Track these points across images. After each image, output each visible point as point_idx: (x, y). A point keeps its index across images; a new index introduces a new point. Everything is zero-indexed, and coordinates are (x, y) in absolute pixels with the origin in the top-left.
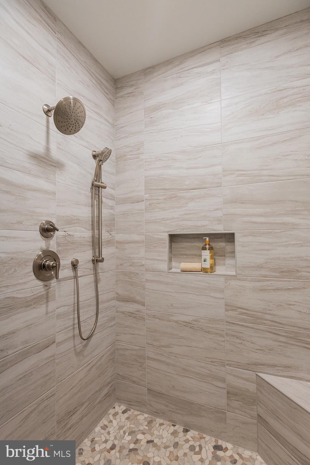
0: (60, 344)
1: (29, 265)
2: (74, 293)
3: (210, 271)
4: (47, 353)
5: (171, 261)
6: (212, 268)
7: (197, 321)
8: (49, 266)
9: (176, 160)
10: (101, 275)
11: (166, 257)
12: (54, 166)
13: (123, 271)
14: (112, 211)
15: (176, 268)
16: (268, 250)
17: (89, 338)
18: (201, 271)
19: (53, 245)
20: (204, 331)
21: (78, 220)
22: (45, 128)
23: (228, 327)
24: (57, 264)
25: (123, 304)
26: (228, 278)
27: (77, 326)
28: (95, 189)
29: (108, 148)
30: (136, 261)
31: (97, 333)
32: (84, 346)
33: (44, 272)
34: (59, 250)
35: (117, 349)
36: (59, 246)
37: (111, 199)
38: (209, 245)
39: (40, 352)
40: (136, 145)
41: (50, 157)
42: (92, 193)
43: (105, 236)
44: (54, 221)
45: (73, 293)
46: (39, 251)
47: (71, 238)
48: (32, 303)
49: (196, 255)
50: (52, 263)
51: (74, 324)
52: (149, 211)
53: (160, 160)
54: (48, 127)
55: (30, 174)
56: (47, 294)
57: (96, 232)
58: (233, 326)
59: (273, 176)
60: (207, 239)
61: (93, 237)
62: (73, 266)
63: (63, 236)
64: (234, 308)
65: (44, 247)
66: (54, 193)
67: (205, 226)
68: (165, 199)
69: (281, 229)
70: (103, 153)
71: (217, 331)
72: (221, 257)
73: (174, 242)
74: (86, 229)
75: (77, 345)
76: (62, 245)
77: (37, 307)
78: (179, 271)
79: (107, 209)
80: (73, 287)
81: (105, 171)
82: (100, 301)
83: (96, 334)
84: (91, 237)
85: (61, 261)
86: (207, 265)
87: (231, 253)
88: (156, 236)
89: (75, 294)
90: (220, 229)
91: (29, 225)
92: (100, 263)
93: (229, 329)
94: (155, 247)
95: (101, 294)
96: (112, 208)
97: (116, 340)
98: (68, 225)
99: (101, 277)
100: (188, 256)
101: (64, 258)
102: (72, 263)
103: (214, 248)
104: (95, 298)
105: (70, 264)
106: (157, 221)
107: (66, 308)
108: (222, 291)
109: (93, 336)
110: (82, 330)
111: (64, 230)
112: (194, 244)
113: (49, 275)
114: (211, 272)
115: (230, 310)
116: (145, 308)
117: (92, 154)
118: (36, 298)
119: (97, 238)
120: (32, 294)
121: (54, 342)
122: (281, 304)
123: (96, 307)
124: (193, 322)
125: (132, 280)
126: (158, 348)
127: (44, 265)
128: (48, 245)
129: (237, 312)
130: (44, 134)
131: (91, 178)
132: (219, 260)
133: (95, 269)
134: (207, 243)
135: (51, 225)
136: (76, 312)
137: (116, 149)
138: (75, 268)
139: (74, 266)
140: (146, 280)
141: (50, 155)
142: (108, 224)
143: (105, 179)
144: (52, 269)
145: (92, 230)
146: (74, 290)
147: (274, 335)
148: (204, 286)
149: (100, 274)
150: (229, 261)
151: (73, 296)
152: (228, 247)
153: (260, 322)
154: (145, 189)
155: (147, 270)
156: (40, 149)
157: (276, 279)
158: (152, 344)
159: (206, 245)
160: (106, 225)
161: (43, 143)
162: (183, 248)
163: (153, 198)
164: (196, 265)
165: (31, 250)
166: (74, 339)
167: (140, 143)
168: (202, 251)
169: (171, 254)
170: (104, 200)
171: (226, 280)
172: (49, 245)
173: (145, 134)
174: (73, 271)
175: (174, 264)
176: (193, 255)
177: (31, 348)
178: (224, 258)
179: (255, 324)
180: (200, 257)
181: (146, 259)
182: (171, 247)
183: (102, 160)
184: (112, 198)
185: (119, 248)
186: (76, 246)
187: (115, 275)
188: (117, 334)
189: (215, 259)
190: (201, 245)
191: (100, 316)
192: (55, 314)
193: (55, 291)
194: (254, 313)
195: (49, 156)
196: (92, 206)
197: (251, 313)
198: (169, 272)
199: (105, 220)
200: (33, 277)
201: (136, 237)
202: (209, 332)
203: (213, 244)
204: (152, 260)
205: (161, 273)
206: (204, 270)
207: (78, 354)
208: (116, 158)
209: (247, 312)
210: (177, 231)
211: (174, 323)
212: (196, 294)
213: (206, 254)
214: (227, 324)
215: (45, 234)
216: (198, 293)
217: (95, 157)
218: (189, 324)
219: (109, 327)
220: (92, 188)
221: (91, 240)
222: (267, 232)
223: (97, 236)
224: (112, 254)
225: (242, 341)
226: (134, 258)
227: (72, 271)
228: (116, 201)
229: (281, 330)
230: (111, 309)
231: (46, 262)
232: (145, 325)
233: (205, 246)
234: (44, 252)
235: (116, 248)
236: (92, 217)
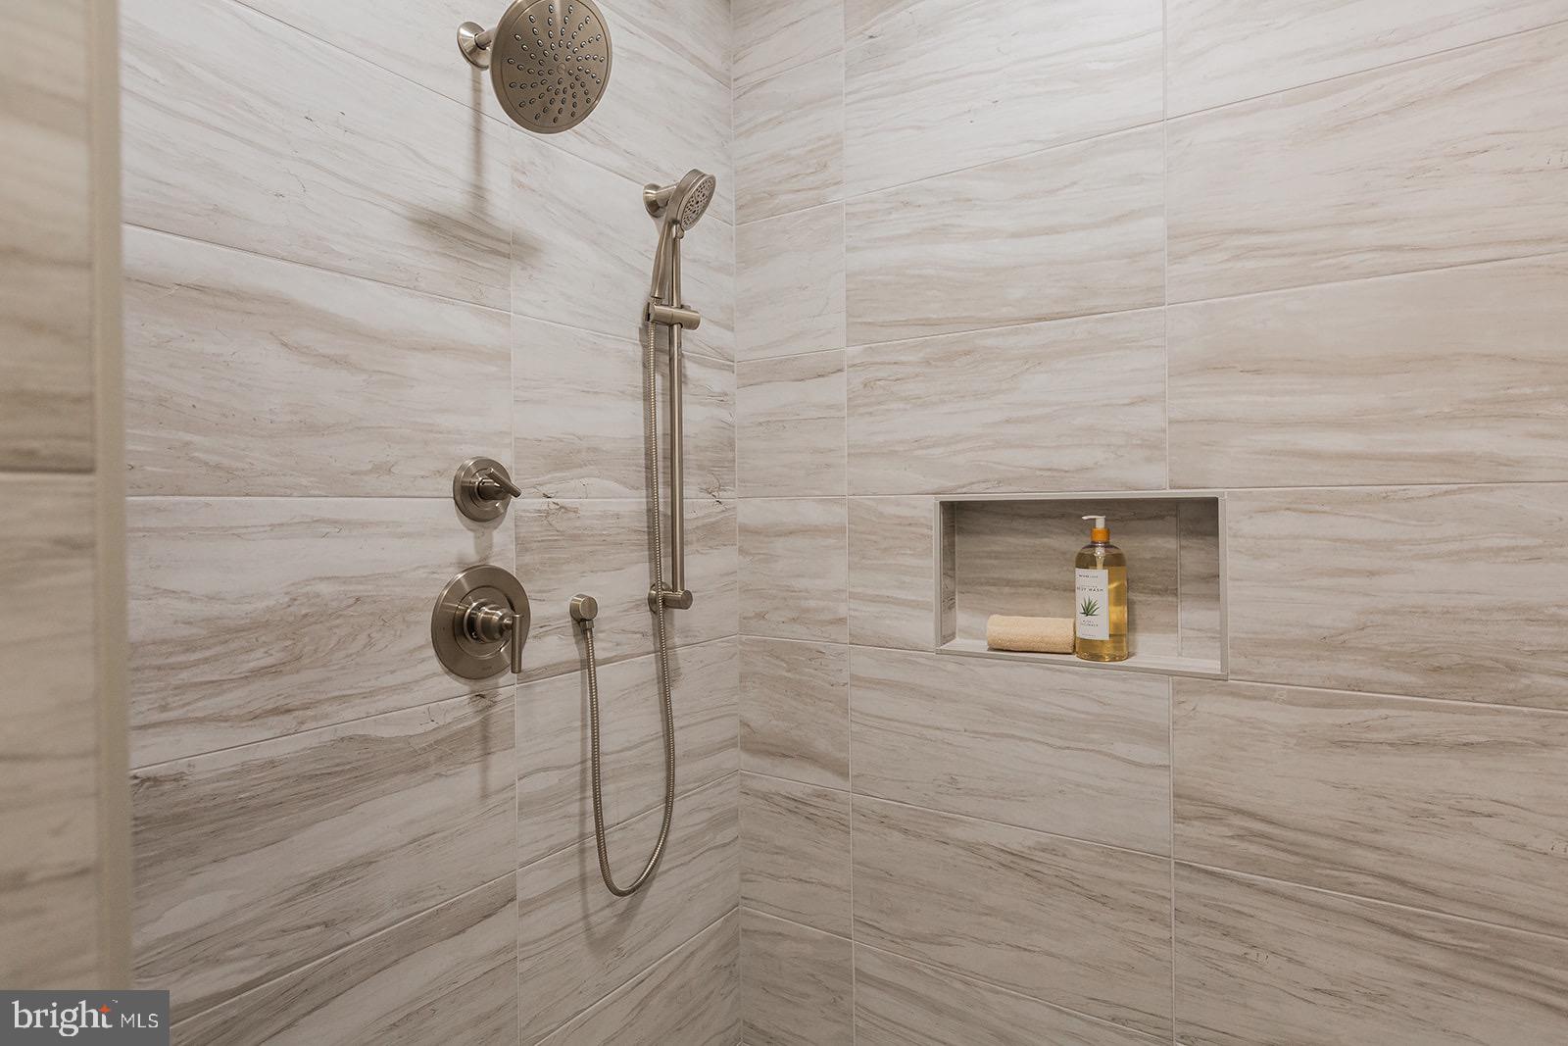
0: (530, 906)
1: (417, 623)
2: (582, 721)
3: (1111, 652)
4: (486, 938)
5: (951, 607)
6: (1122, 636)
7: (1053, 851)
8: (486, 622)
9: (970, 200)
10: (683, 656)
11: (929, 586)
12: (504, 255)
13: (765, 641)
14: (723, 414)
15: (968, 633)
16: (1372, 574)
17: (639, 887)
18: (1070, 651)
19: (503, 547)
20: (1083, 891)
21: (595, 450)
22: (466, 115)
23: (1187, 887)
24: (514, 618)
25: (765, 763)
26: (1186, 683)
27: (592, 842)
28: (656, 332)
29: (700, 173)
30: (812, 604)
31: (669, 870)
32: (622, 914)
33: (470, 645)
34: (527, 565)
35: (744, 930)
36: (527, 550)
37: (721, 367)
38: (1107, 545)
39: (462, 935)
40: (811, 151)
41: (488, 219)
42: (645, 347)
43: (696, 505)
44: (505, 459)
45: (579, 723)
46: (451, 569)
47: (569, 519)
48: (432, 759)
49: (1052, 587)
50: (498, 615)
51: (582, 836)
52: (862, 410)
53: (906, 204)
54: (477, 109)
55: (415, 288)
56: (485, 724)
57: (662, 491)
58: (1205, 884)
59: (1399, 248)
60: (1100, 522)
61: (652, 512)
62: (579, 623)
63: (539, 511)
64: (1213, 811)
65: (472, 557)
66: (503, 356)
67: (1092, 469)
68: (927, 363)
69: (1432, 480)
70: (681, 191)
71: (1139, 900)
72: (1157, 598)
73: (961, 531)
74: (625, 484)
75: (596, 912)
76: (535, 545)
77: (449, 773)
78: (981, 647)
79: (700, 404)
80: (578, 698)
81: (694, 261)
82: (679, 751)
83: (665, 872)
84: (645, 511)
85: (532, 605)
86: (1098, 629)
87: (1204, 578)
88: (890, 510)
89: (584, 726)
90: (1154, 481)
91: (415, 478)
92: (677, 612)
93: (1191, 896)
94: (885, 550)
95: (681, 725)
96: (723, 399)
97: (742, 897)
98: (555, 470)
99: (681, 663)
100: (1021, 590)
101: (544, 595)
102: (574, 611)
103: (1126, 557)
104: (662, 740)
105: (565, 617)
106: (897, 448)
107: (553, 779)
108: (1160, 737)
109: (654, 878)
110: (612, 857)
111: (544, 489)
112: (1046, 540)
113: (487, 656)
114: (1114, 659)
115: (1197, 818)
116: (848, 786)
117: (646, 198)
118: (442, 740)
119: (665, 515)
120: (433, 725)
121: (513, 899)
122: (1431, 807)
123: (663, 774)
124: (1037, 853)
125: (798, 677)
126: (897, 943)
127: (472, 621)
128: (485, 549)
129: (1225, 829)
130: (463, 136)
131: (639, 290)
132: (1149, 608)
133: (660, 633)
134: (1100, 538)
135: (491, 476)
136: (590, 793)
137: (736, 173)
138: (584, 631)
139: (583, 621)
140: (853, 677)
141: (486, 214)
142: (711, 464)
143: (694, 290)
144: (497, 636)
145: (647, 486)
146: (584, 712)
147: (1395, 938)
148: (1083, 712)
149: (679, 651)
150: (1192, 615)
151: (578, 735)
152: (1190, 557)
153: (1326, 876)
154: (847, 324)
155: (855, 640)
156: (450, 195)
157: (1407, 701)
158: (875, 924)
159: (1093, 545)
160: (700, 467)
161: (462, 169)
162: (997, 556)
163: (878, 360)
164: (1055, 628)
165: (425, 567)
166: (584, 889)
167: (829, 141)
168: (1079, 571)
169: (948, 581)
170: (691, 370)
171: (1176, 692)
172: (490, 547)
173: (847, 105)
174: (577, 643)
175: (962, 618)
176: (1040, 584)
177: (429, 917)
178: (1170, 599)
179: (1307, 882)
180: (1067, 594)
181: (853, 596)
182: (949, 552)
183: (679, 218)
184: (726, 362)
185: (751, 554)
186: (589, 549)
187: (735, 654)
188: (748, 876)
189: (1130, 605)
190: (1075, 545)
191: (679, 807)
192: (513, 798)
193: (514, 716)
194: (1302, 838)
195: (482, 216)
196: (647, 396)
197: (1290, 835)
198: (941, 652)
199: (697, 447)
200: (435, 665)
201: (812, 512)
202: (1103, 900)
203: (1125, 545)
204: (874, 600)
205: (911, 655)
206: (1086, 649)
207: (601, 944)
208: (740, 208)
209: (1271, 830)
210: (975, 488)
211: (960, 851)
212: (1049, 742)
213: (1095, 583)
214: (1181, 872)
215: (472, 507)
216: (1061, 738)
217: (654, 207)
218: (1022, 862)
219: (716, 847)
220: (644, 330)
221: (646, 525)
222: (1370, 495)
223: (663, 508)
224: (727, 574)
225: (1249, 951)
226: (807, 591)
227: (574, 641)
228: (738, 375)
229: (1430, 917)
230: (720, 784)
231: (478, 608)
232: (849, 852)
233: (1088, 552)
234: (471, 571)
235: (742, 551)
236: (646, 438)
